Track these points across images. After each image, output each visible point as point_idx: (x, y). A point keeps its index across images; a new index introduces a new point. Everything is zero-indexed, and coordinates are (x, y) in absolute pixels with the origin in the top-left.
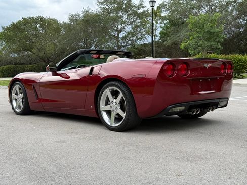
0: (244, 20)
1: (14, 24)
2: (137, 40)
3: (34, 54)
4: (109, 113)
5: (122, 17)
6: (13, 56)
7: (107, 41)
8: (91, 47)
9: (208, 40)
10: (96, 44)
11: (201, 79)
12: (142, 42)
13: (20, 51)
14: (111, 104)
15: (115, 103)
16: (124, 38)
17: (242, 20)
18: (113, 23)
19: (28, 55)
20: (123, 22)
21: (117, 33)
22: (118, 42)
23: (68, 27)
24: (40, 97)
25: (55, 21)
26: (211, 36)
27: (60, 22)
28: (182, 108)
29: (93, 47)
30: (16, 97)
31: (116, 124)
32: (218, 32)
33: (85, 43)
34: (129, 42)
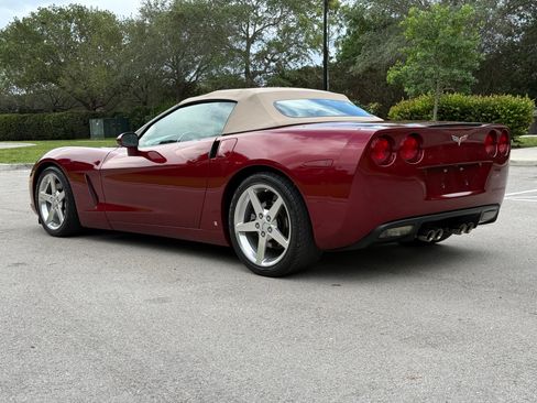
0: (522, 17)
1: (17, 23)
2: (290, 59)
3: (64, 88)
4: (253, 238)
5: (257, 8)
6: (15, 93)
7: (224, 62)
8: (188, 74)
9: (447, 63)
10: (199, 70)
11: (445, 168)
12: (299, 64)
13: (32, 82)
14: (258, 220)
15: (266, 217)
16: (261, 56)
17: (517, 18)
18: (237, 22)
19: (50, 93)
20: (258, 20)
21: (245, 43)
22: (248, 63)
23: (137, 29)
24: (101, 201)
25: (109, 17)
26: (451, 55)
27: (120, 18)
28: (408, 229)
29: (192, 75)
30: (48, 197)
31: (267, 261)
32: (468, 47)
33: (174, 66)
34: (272, 64)
